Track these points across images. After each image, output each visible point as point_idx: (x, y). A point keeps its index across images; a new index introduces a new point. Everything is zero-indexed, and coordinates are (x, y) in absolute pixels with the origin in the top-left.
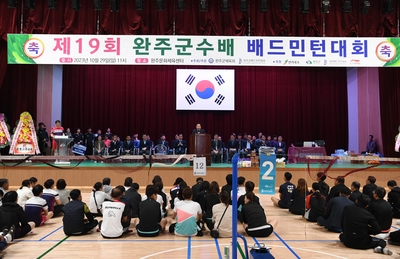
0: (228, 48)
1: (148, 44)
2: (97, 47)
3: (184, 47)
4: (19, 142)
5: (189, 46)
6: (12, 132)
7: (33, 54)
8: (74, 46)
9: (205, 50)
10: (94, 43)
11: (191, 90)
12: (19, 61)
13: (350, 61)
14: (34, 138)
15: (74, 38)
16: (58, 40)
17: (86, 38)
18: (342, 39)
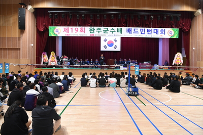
0: (120, 31)
1: (94, 30)
2: (77, 31)
3: (106, 31)
4: (51, 61)
5: (107, 30)
6: (49, 58)
7: (57, 33)
8: (70, 30)
9: (113, 32)
10: (77, 29)
11: (106, 44)
12: (53, 35)
13: (159, 36)
14: (56, 60)
15: (70, 27)
16: (65, 28)
17: (74, 28)
18: (157, 28)
